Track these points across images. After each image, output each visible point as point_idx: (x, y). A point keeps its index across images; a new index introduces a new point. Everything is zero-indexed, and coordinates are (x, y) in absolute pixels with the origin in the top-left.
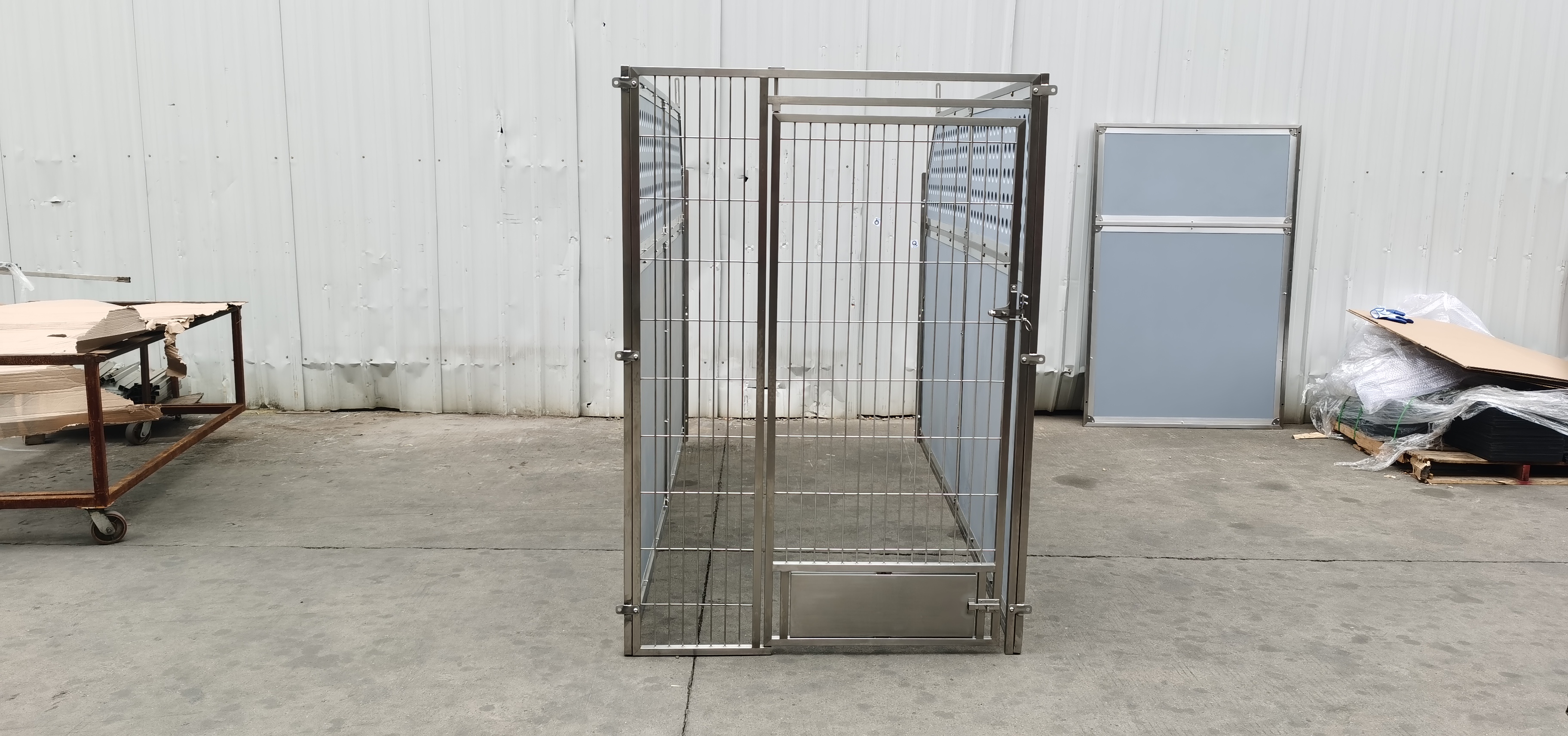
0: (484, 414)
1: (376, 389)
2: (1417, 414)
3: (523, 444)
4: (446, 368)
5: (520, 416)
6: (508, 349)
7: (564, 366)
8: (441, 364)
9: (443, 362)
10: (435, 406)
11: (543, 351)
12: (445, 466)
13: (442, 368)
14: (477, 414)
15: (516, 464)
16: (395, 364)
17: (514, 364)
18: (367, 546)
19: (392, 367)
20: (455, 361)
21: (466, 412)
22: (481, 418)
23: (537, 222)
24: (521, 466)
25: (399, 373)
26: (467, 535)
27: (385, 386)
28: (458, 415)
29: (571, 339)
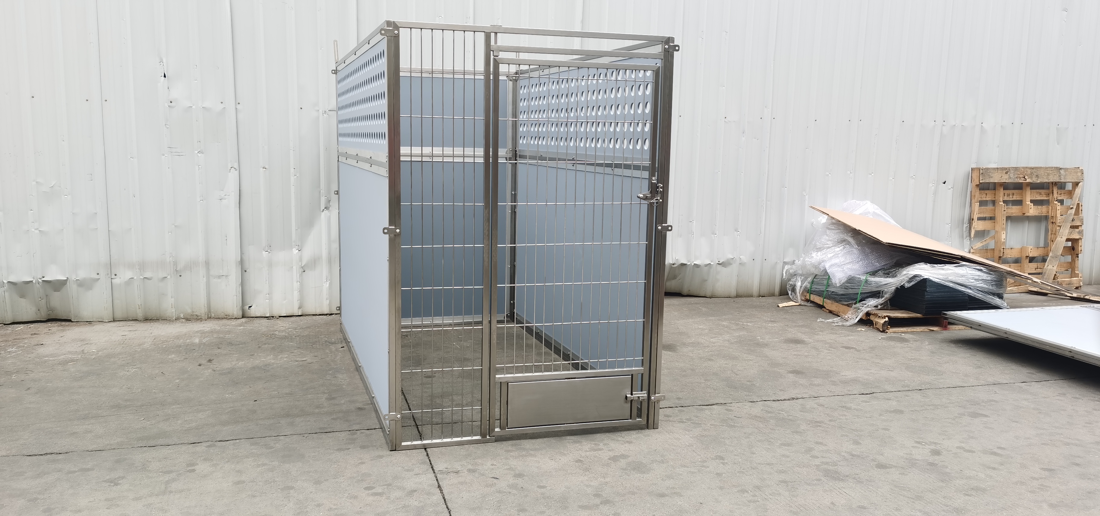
0: (153, 320)
1: (48, 303)
2: (872, 285)
3: (200, 344)
4: (117, 281)
5: (188, 320)
6: (175, 264)
7: (227, 276)
8: (111, 278)
9: (113, 276)
10: (107, 315)
11: (207, 264)
12: (137, 368)
13: (112, 281)
14: (146, 320)
15: (204, 362)
16: (66, 281)
17: (180, 276)
18: (90, 448)
19: (63, 283)
20: (124, 275)
21: (136, 319)
22: (152, 323)
23: (199, 155)
24: (209, 363)
25: (72, 288)
26: (186, 430)
27: (56, 300)
28: (129, 322)
29: (232, 254)
